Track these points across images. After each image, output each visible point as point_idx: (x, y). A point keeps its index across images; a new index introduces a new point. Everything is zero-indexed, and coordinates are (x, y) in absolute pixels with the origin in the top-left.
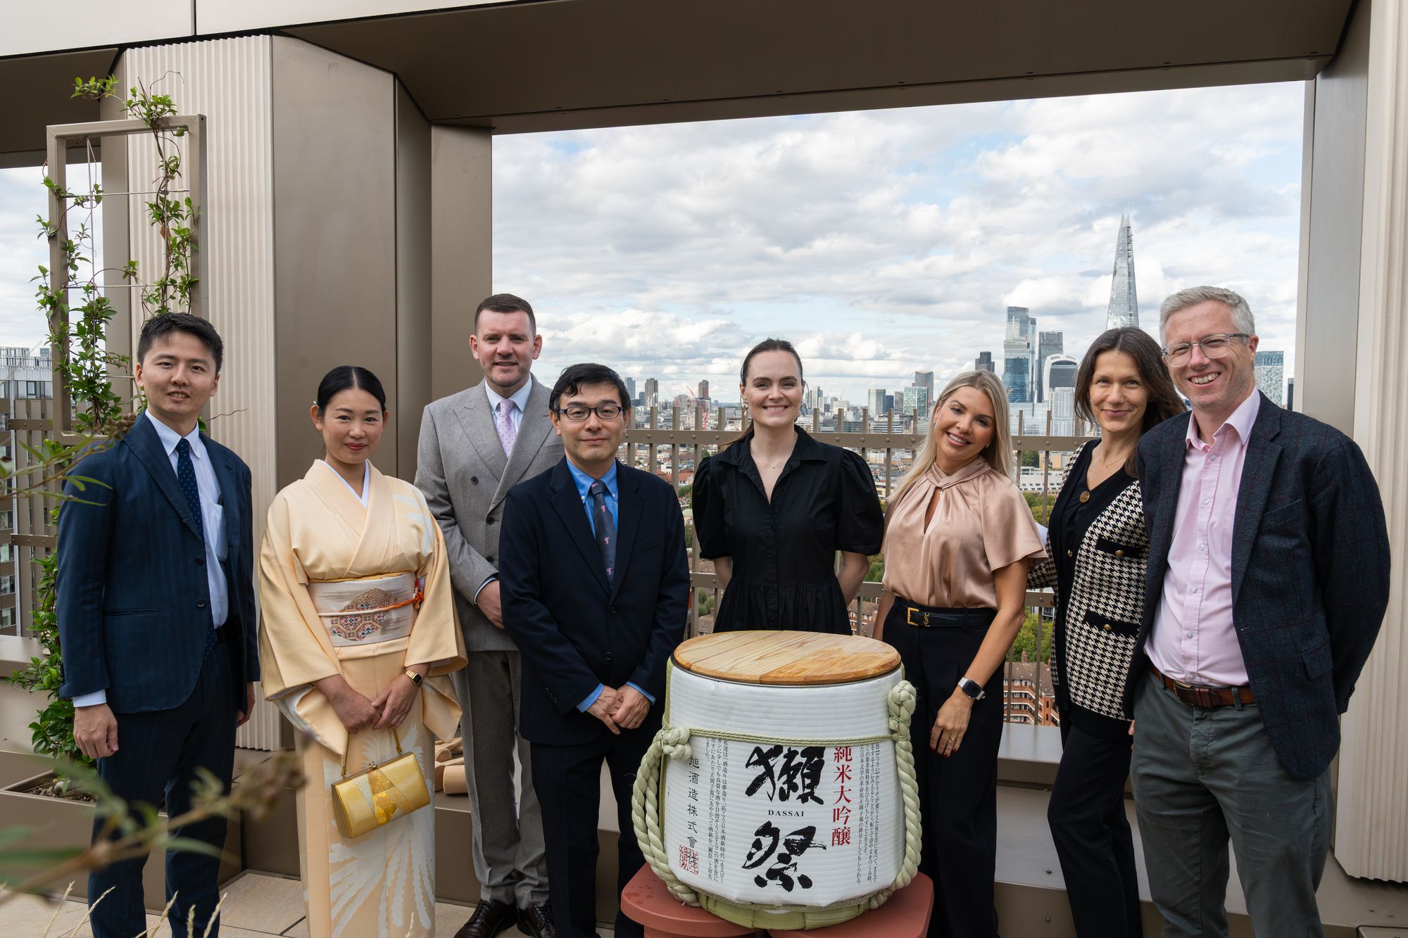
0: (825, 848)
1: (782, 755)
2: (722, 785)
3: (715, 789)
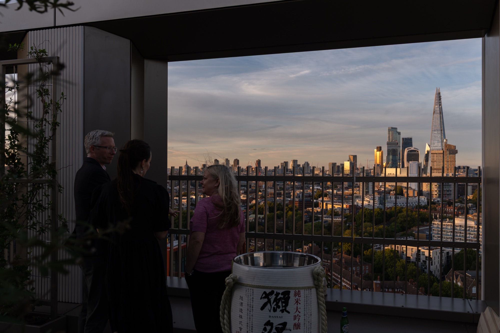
1: (274, 295)
2: (251, 306)
3: (249, 308)
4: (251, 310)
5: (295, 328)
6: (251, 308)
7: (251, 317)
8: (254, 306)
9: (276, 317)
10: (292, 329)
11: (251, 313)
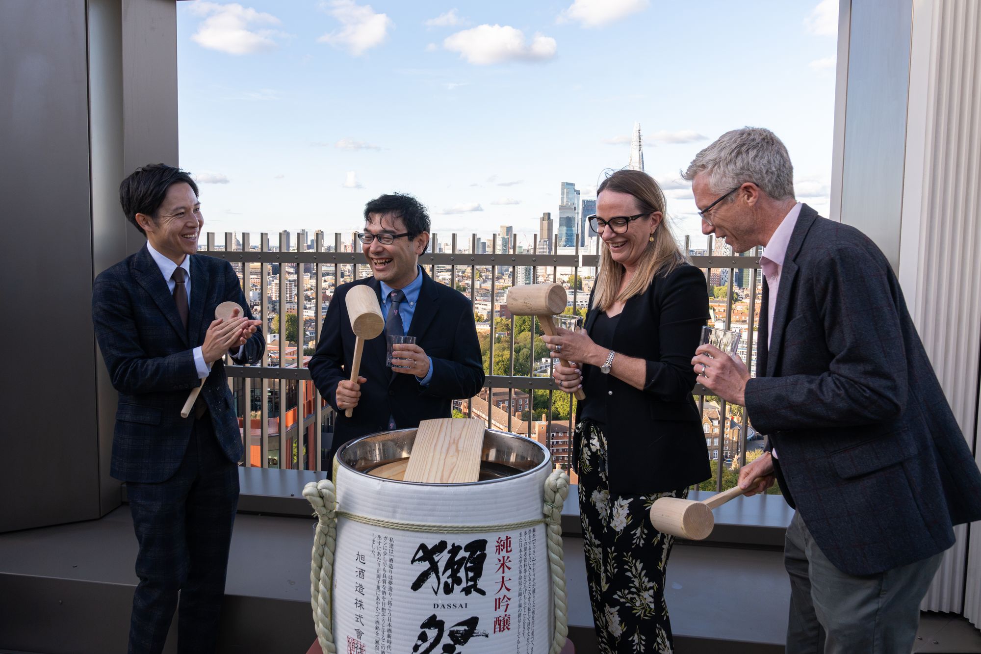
0: (487, 636)
1: (446, 551)
2: (388, 580)
3: (381, 584)
4: (387, 590)
5: (497, 630)
6: (387, 585)
7: (387, 607)
8: (394, 581)
9: (452, 606)
10: (490, 631)
11: (387, 596)
